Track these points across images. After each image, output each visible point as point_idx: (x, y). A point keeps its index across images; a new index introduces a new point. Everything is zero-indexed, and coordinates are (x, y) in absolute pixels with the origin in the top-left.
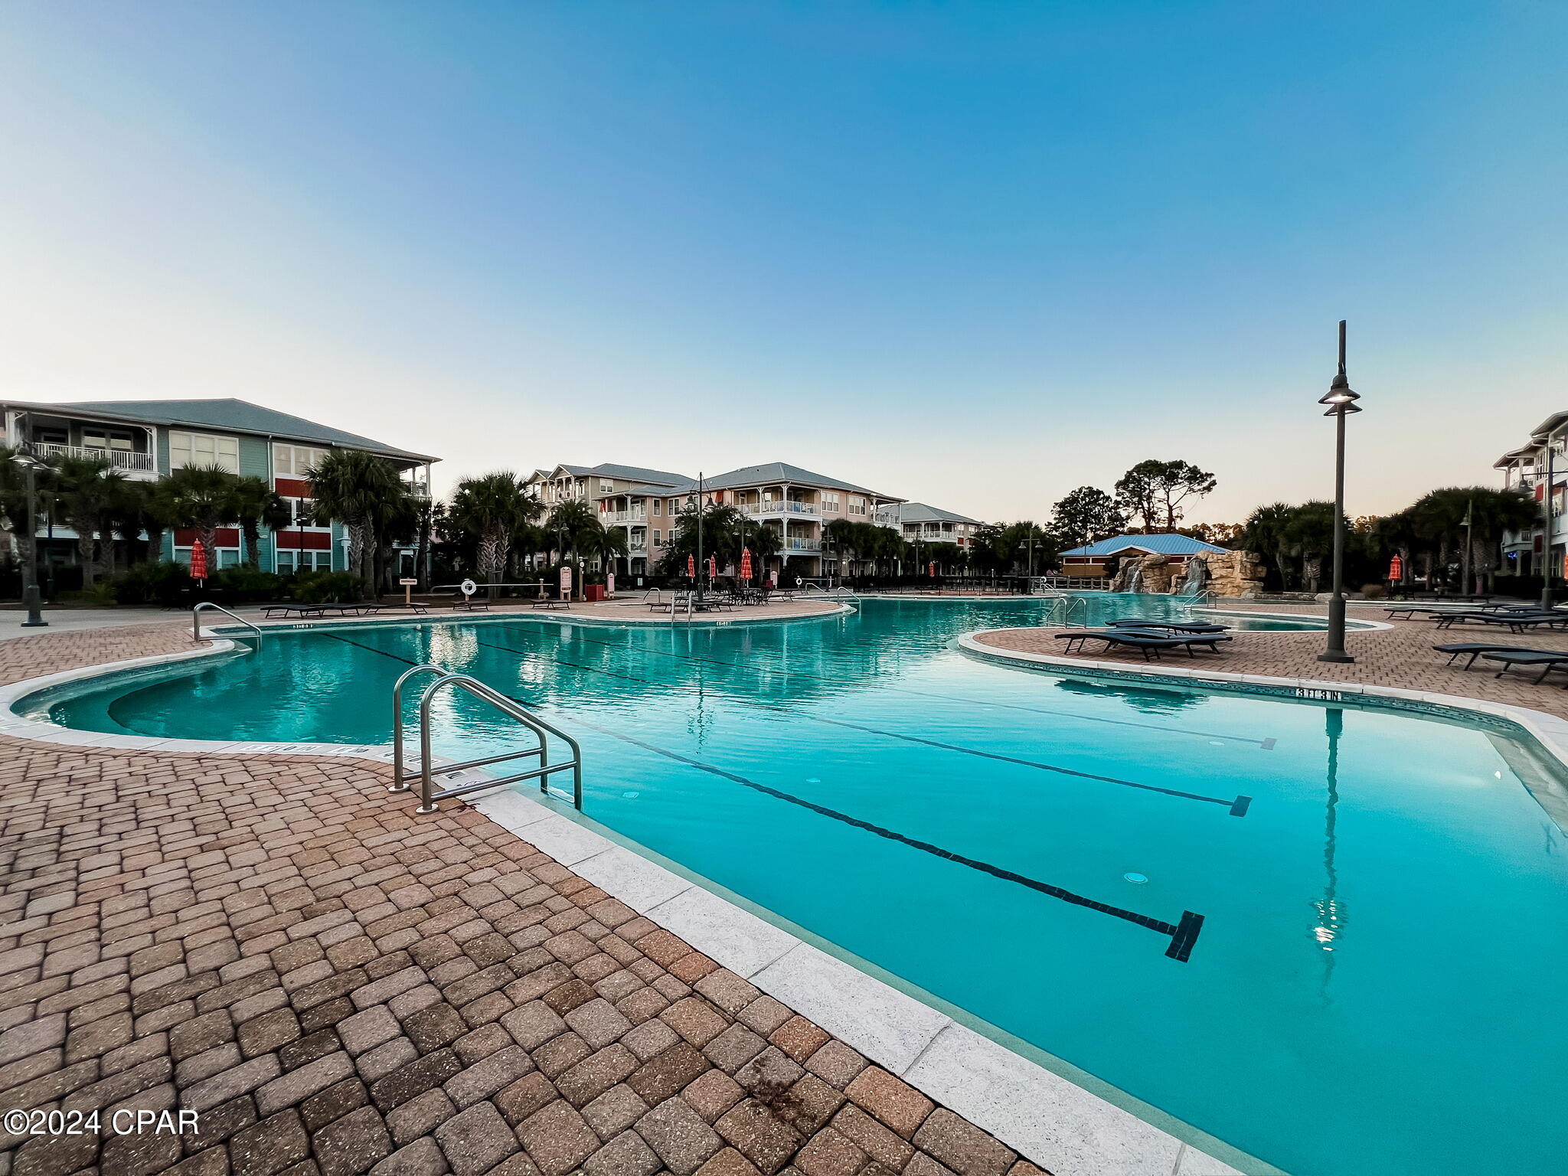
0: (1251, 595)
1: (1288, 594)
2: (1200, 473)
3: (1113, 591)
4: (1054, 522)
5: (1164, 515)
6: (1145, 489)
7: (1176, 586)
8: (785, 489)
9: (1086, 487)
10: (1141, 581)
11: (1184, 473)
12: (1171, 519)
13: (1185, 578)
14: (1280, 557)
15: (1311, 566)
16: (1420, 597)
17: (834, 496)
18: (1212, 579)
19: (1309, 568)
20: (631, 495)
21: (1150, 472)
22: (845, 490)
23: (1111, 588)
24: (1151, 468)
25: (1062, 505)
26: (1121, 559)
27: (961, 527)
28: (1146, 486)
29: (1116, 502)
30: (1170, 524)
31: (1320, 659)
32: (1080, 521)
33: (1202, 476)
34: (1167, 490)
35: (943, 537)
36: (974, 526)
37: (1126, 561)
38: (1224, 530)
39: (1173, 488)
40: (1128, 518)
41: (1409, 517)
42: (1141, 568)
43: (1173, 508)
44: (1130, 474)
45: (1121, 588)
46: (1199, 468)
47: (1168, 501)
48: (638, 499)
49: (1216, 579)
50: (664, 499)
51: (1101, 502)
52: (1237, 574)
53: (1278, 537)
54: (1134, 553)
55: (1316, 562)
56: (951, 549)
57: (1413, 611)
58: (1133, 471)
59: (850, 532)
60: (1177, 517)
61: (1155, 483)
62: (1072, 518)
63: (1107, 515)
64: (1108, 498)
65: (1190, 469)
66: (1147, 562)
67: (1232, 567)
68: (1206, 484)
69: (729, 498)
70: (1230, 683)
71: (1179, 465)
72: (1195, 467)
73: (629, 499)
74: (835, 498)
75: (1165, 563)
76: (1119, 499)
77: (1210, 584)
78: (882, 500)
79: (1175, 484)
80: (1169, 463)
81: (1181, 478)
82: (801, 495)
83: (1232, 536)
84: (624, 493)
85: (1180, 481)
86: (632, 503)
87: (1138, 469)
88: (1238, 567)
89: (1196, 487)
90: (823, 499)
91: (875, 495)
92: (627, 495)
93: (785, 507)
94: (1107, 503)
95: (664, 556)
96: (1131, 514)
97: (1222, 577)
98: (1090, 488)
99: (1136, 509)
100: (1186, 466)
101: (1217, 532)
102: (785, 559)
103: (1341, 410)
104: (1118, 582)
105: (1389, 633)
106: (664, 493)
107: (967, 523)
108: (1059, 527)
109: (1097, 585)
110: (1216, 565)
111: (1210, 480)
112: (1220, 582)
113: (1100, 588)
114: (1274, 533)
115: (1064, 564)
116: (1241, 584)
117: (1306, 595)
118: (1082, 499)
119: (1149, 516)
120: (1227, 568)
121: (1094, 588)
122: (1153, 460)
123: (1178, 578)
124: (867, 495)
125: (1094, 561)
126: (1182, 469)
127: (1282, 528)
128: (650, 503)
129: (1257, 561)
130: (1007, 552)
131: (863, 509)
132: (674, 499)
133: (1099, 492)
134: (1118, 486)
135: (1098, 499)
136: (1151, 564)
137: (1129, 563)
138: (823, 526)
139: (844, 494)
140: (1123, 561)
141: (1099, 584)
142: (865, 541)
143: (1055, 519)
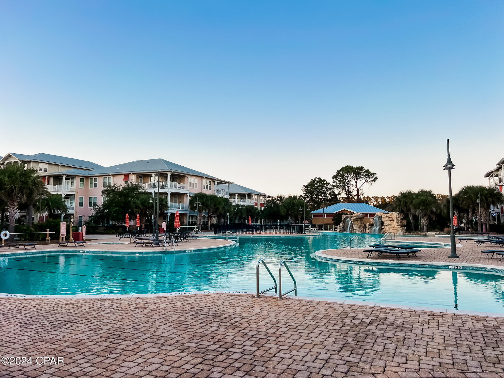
0: (402, 233)
1: (416, 233)
2: (370, 173)
3: (339, 231)
4: (303, 195)
5: (355, 193)
6: (346, 180)
7: (369, 229)
8: (169, 175)
9: (318, 177)
10: (352, 226)
11: (363, 172)
12: (358, 195)
13: (372, 225)
14: (411, 215)
15: (424, 220)
16: (465, 233)
17: (195, 179)
18: (384, 226)
19: (423, 221)
20: (66, 175)
21: (348, 171)
22: (201, 176)
23: (338, 230)
24: (348, 169)
25: (307, 187)
26: (342, 216)
27: (256, 197)
28: (346, 178)
29: (333, 186)
30: (358, 197)
31: (449, 257)
32: (316, 195)
33: (371, 174)
34: (356, 181)
35: (247, 202)
36: (262, 196)
37: (345, 216)
38: (377, 199)
39: (359, 180)
40: (339, 194)
41: (457, 198)
42: (352, 220)
43: (359, 189)
44: (338, 172)
45: (343, 230)
46: (370, 171)
47: (357, 186)
48: (69, 177)
49: (386, 226)
50: (87, 177)
51: (325, 185)
52: (395, 223)
53: (410, 206)
54: (346, 212)
55: (426, 218)
56: (253, 209)
57: (467, 239)
58: (340, 170)
59: (207, 200)
60: (361, 194)
61: (351, 177)
62: (312, 193)
63: (328, 192)
64: (328, 184)
65: (366, 171)
66: (355, 217)
67: (393, 220)
68: (373, 178)
69: (132, 179)
70: (429, 265)
71: (361, 168)
72: (368, 170)
73: (64, 177)
74: (195, 180)
75: (363, 218)
76: (334, 184)
77: (384, 228)
78: (220, 182)
79: (360, 178)
80: (357, 167)
81: (362, 175)
82: (177, 178)
83: (380, 203)
84: (61, 174)
85: (362, 176)
86: (66, 179)
87: (342, 169)
88: (395, 220)
89: (369, 180)
90: (189, 181)
91: (217, 179)
92: (63, 175)
93: (169, 186)
94: (328, 186)
95: (94, 213)
96: (340, 192)
97: (389, 225)
98: (319, 178)
99: (343, 189)
100: (364, 169)
101: (374, 200)
102: (169, 215)
103: (450, 169)
104: (341, 227)
105: (463, 248)
106: (86, 174)
107: (259, 195)
108: (306, 198)
109: (331, 229)
110: (386, 219)
111: (375, 177)
112: (388, 227)
113: (333, 230)
114: (408, 204)
115: (313, 218)
116: (397, 228)
117: (423, 233)
118: (316, 184)
119: (348, 193)
120: (391, 220)
121: (330, 230)
122: (349, 165)
123: (369, 225)
124: (212, 180)
125: (328, 216)
126: (362, 170)
127: (412, 202)
128: (78, 180)
129: (403, 217)
130: (285, 211)
131: (210, 187)
132: (94, 178)
133: (324, 181)
134: (334, 177)
135: (323, 184)
136: (357, 218)
137: (346, 218)
138: (190, 196)
139: (200, 179)
140: (343, 217)
141: (332, 228)
142: (215, 205)
143: (304, 194)
